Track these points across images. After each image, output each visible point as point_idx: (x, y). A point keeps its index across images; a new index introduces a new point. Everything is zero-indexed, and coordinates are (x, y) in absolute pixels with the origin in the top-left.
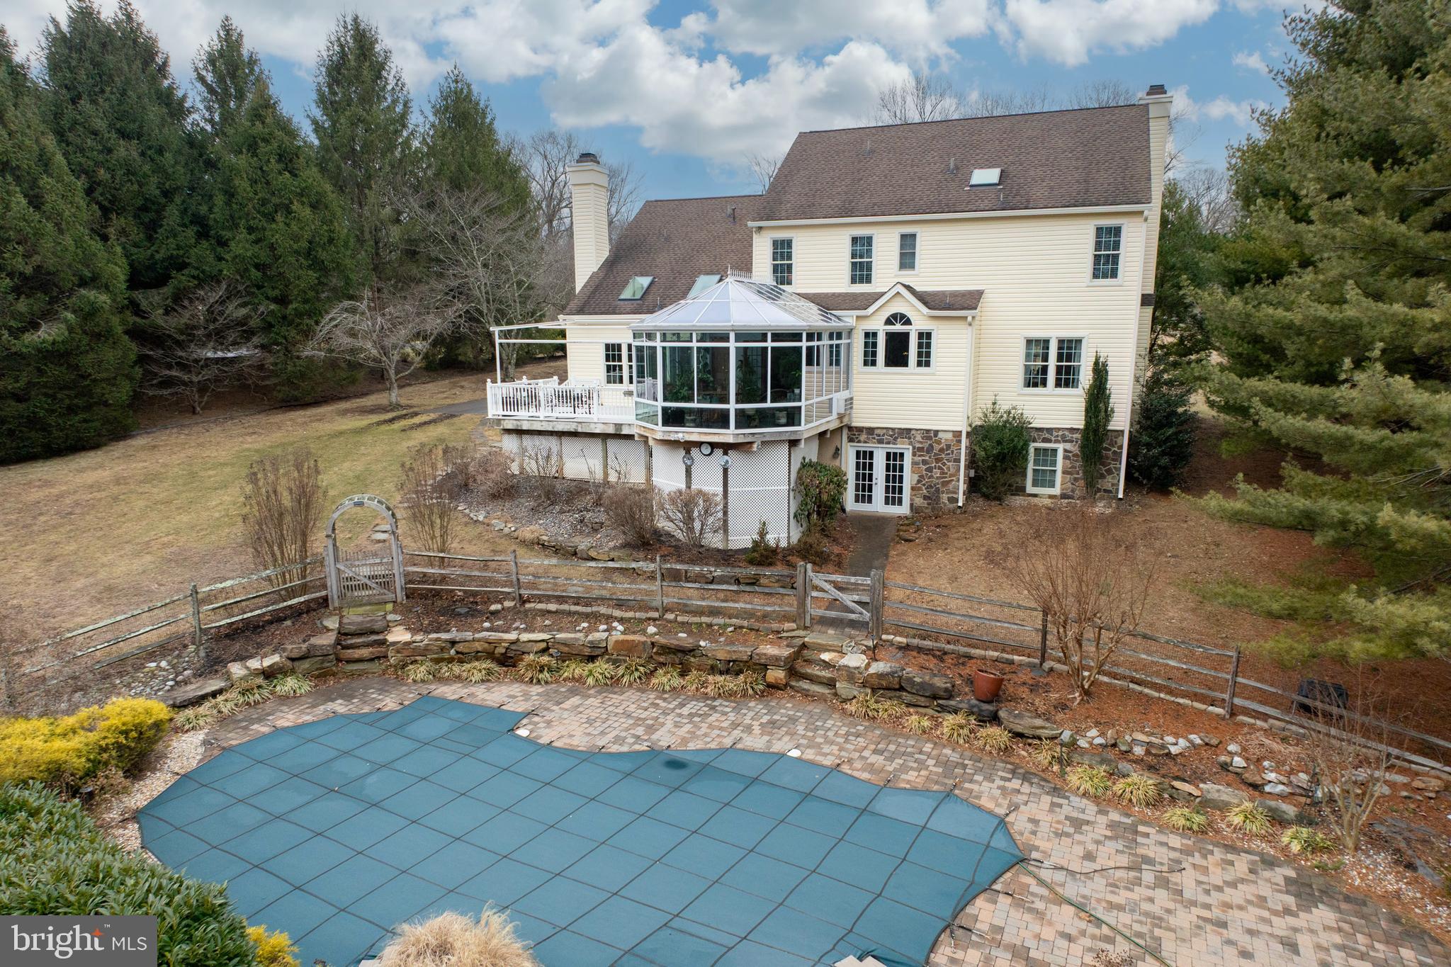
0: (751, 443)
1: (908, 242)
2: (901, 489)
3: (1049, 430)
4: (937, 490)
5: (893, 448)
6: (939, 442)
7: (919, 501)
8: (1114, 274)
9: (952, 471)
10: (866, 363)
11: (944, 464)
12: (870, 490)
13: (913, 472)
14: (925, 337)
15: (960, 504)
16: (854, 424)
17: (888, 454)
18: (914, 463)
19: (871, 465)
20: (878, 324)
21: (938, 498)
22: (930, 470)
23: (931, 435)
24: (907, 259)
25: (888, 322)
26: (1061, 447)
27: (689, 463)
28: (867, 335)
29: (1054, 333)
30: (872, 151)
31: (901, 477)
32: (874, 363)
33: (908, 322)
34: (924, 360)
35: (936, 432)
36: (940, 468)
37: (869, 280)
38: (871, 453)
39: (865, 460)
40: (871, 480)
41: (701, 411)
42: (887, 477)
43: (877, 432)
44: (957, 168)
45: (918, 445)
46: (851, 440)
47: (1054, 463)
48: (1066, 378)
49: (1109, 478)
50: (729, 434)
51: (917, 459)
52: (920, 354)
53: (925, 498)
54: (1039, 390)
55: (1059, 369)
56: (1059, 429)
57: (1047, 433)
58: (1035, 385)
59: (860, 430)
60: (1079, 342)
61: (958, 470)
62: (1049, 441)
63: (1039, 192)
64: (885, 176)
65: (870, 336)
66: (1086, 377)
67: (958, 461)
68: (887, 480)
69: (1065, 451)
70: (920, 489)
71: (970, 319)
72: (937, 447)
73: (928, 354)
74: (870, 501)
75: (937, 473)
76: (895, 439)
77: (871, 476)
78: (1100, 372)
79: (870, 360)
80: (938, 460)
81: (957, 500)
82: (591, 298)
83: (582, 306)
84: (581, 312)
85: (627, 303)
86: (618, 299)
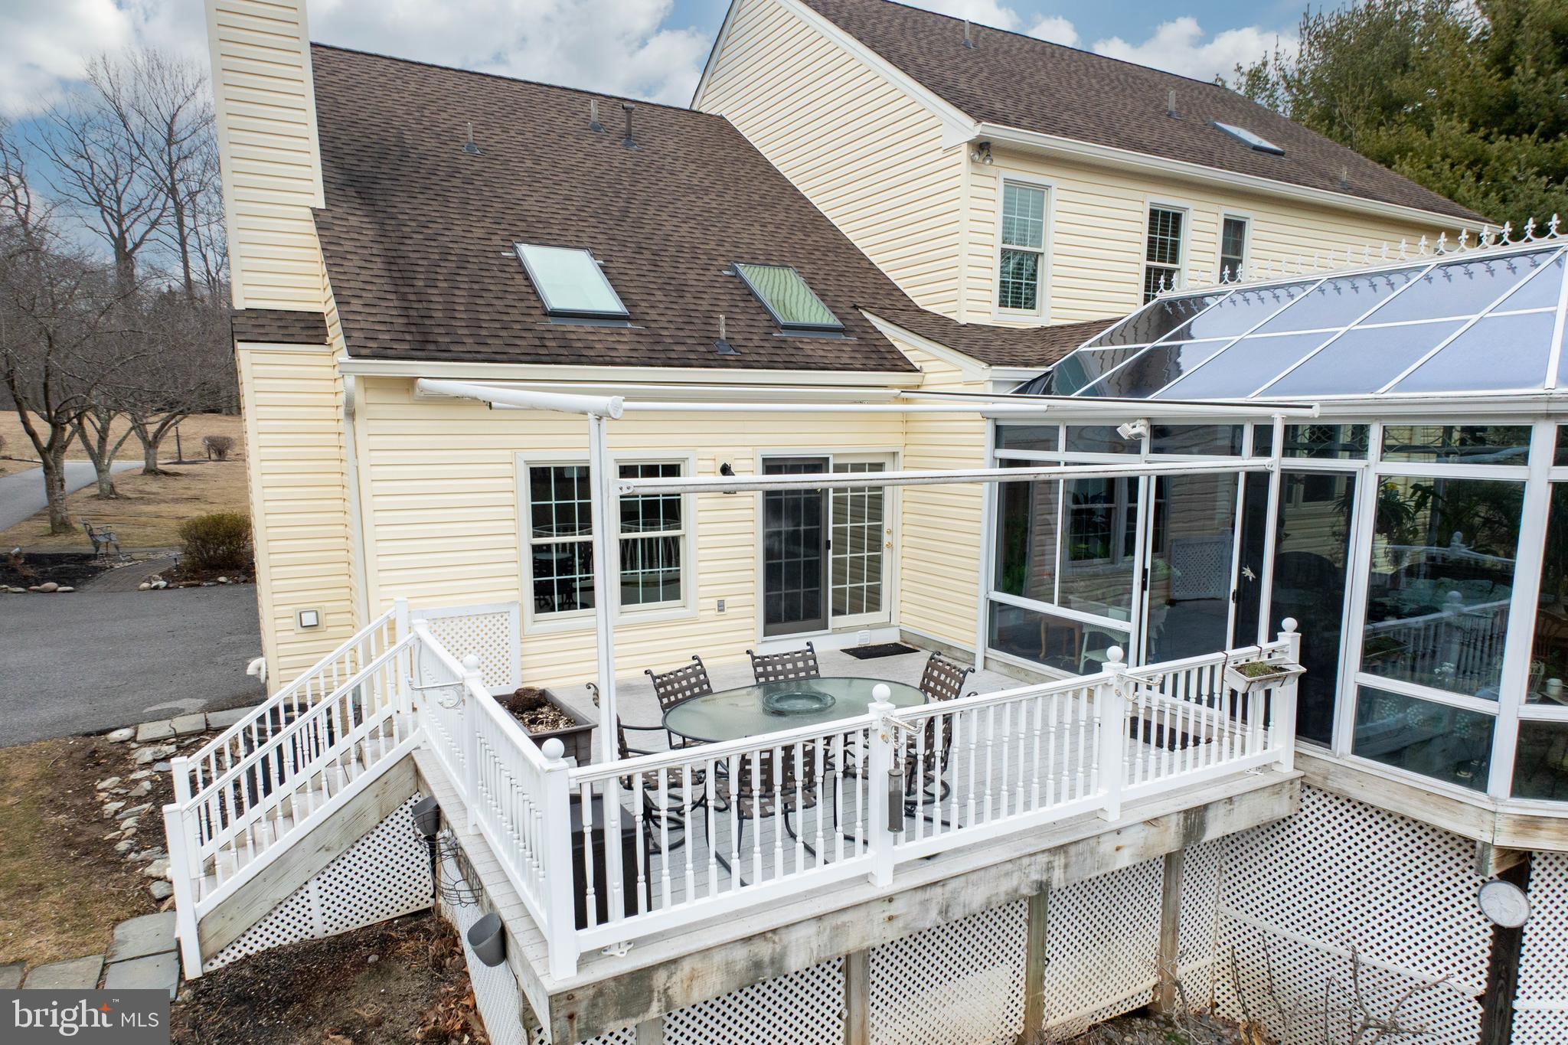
82: (412, 297)
83: (413, 329)
84: (432, 347)
85: (588, 326)
86: (538, 312)
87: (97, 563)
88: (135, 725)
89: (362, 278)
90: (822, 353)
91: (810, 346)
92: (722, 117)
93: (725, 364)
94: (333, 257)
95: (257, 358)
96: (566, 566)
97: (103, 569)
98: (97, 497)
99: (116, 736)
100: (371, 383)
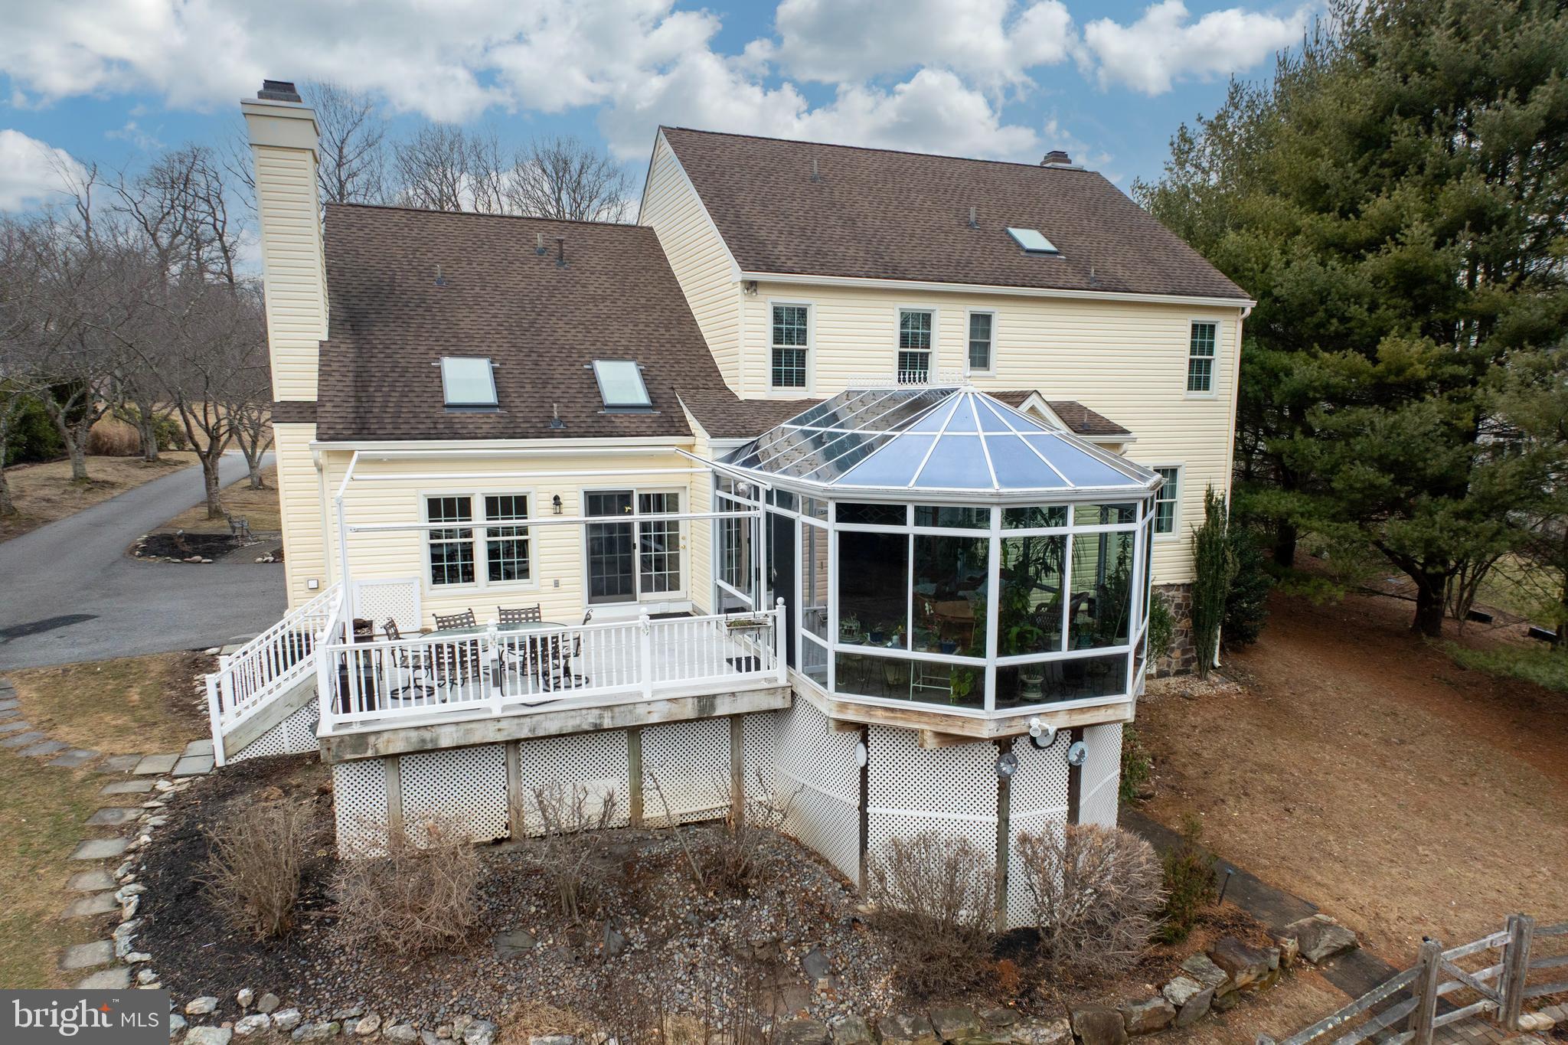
1: (981, 325)
8: (1206, 385)
27: (1009, 769)
30: (821, 178)
44: (976, 221)
60: (1174, 471)
82: (364, 399)
83: (358, 421)
84: (365, 432)
85: (469, 412)
86: (440, 405)
87: (233, 542)
88: (221, 646)
89: (337, 388)
90: (627, 424)
91: (620, 422)
92: (651, 229)
93: (552, 435)
94: (324, 374)
95: (284, 432)
96: (452, 557)
97: (236, 547)
98: (249, 488)
99: (209, 651)
100: (330, 453)
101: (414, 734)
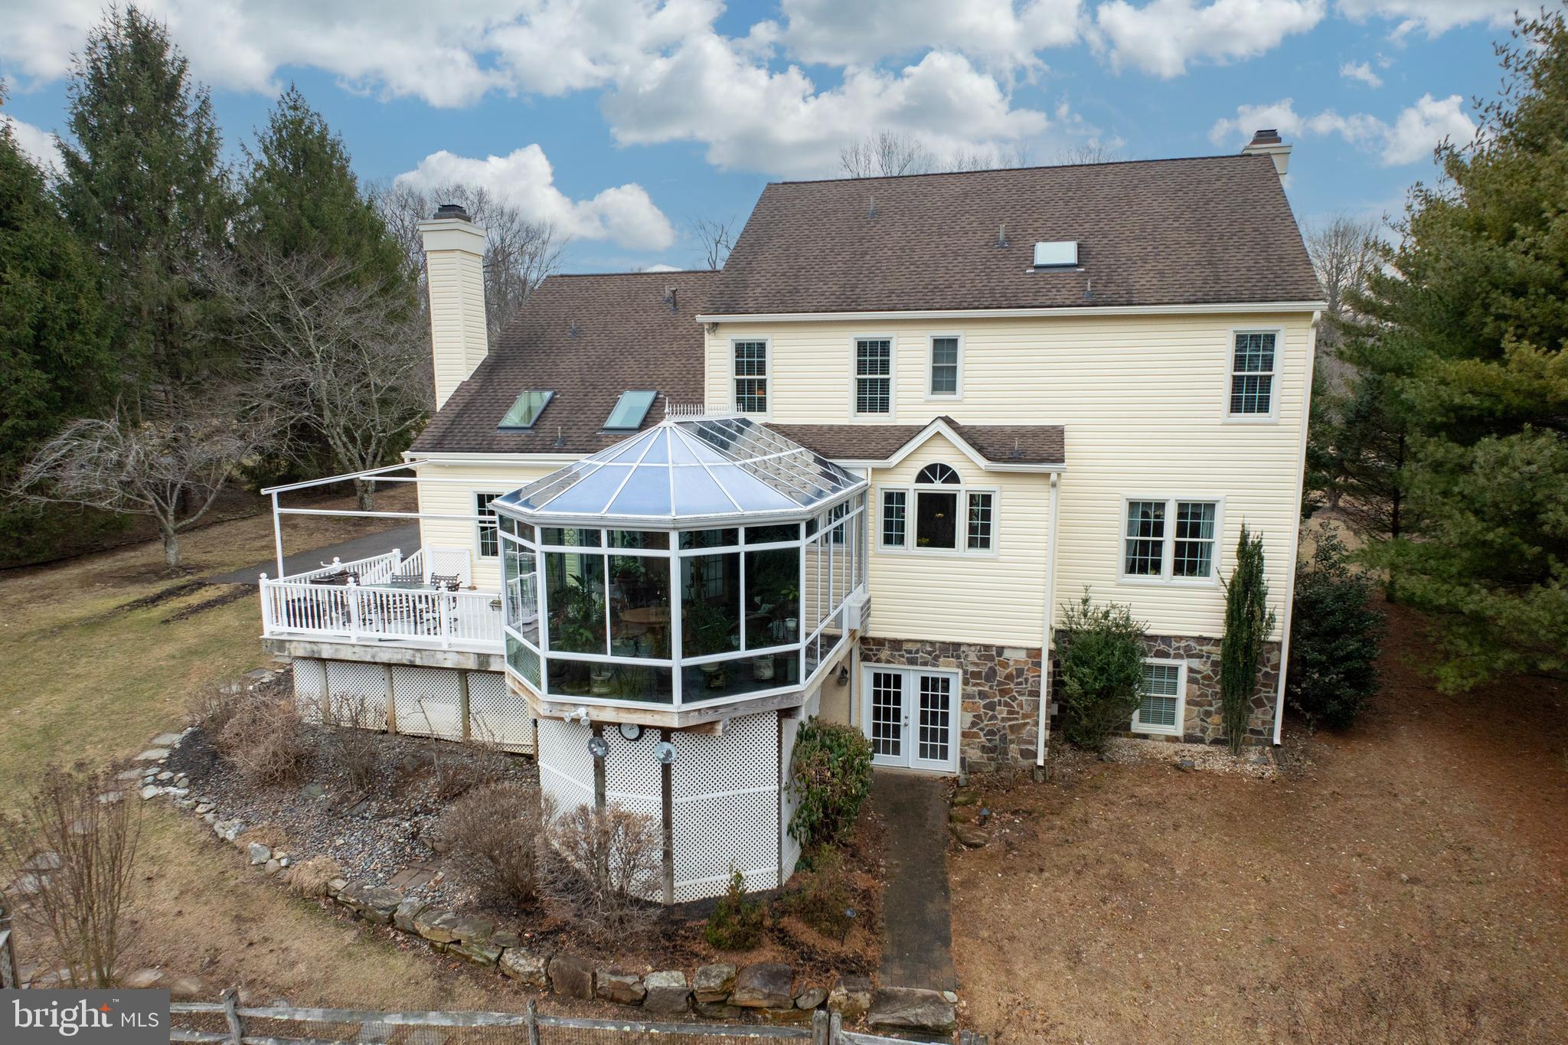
0: (713, 723)
1: (945, 350)
2: (945, 733)
3: (1166, 639)
4: (1004, 738)
5: (931, 672)
6: (1005, 665)
7: (975, 755)
8: (1264, 407)
9: (1027, 709)
10: (888, 540)
11: (1014, 699)
12: (897, 734)
13: (964, 709)
14: (982, 504)
15: (1040, 762)
16: (871, 634)
17: (924, 680)
18: (966, 696)
19: (898, 696)
20: (906, 482)
21: (1005, 752)
22: (991, 706)
23: (991, 653)
24: (944, 378)
25: (922, 478)
26: (1183, 665)
27: (600, 751)
28: (889, 497)
29: (1172, 493)
30: (877, 213)
31: (945, 716)
32: (901, 540)
33: (954, 478)
34: (980, 537)
35: (1001, 650)
36: (1007, 704)
37: (884, 407)
38: (898, 679)
39: (887, 690)
40: (897, 717)
41: (618, 668)
42: (924, 715)
43: (906, 646)
44: (1008, 239)
45: (971, 669)
46: (865, 658)
47: (1174, 688)
48: (1191, 561)
49: (1258, 712)
50: (673, 712)
51: (970, 689)
52: (972, 529)
53: (984, 749)
54: (1149, 578)
55: (1179, 548)
56: (1181, 638)
57: (1164, 644)
58: (1143, 570)
59: (880, 642)
60: (1211, 506)
61: (1037, 707)
62: (1166, 655)
63: (1142, 279)
64: (902, 249)
65: (894, 501)
66: (1224, 560)
67: (1037, 694)
68: (923, 720)
69: (1191, 670)
70: (975, 735)
71: (1054, 477)
72: (1002, 673)
73: (986, 529)
74: (897, 751)
75: (1002, 712)
76: (936, 658)
77: (897, 713)
78: (1250, 555)
79: (893, 535)
80: (1003, 693)
81: (1035, 755)
82: (455, 423)
83: (440, 438)
84: (438, 446)
85: (510, 433)
86: (496, 427)
89: (446, 415)
93: (550, 450)
101: (308, 646)
